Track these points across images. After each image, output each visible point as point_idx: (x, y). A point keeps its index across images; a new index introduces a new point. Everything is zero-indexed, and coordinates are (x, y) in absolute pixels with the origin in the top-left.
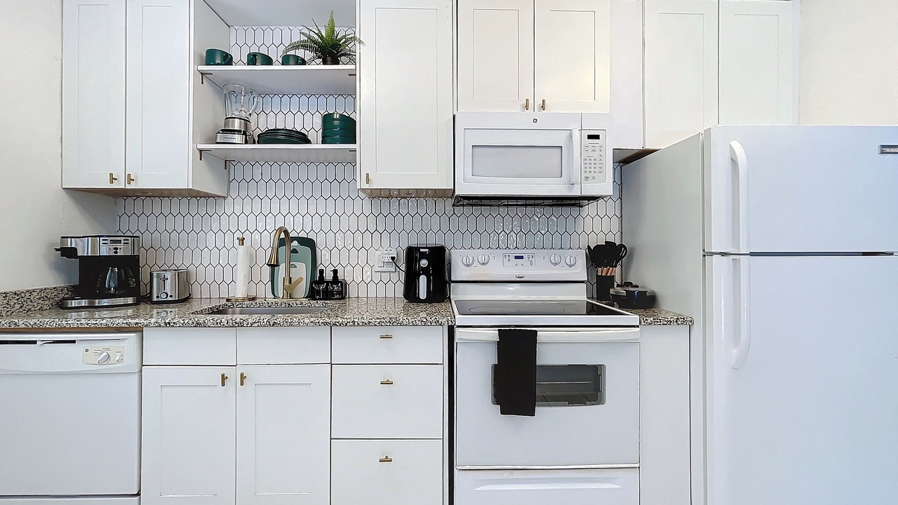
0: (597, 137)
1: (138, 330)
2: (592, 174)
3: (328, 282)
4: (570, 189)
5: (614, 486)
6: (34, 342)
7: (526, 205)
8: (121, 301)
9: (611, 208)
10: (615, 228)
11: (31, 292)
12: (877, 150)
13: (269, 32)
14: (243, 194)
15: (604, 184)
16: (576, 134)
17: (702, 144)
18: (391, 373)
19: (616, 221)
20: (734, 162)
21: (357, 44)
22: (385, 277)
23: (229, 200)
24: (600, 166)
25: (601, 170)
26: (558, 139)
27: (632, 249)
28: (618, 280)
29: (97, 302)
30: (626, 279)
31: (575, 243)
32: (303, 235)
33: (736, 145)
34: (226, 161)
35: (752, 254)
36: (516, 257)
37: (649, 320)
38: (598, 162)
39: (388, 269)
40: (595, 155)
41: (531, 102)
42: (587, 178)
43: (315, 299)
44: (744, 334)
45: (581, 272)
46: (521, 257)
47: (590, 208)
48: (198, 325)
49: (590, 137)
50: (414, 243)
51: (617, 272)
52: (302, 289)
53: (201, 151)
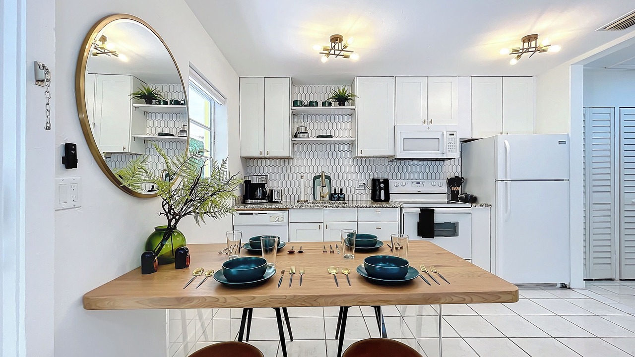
0: (453, 135)
2: (451, 150)
3: (338, 194)
4: (443, 156)
6: (252, 214)
7: (420, 161)
9: (458, 162)
10: (459, 170)
12: (558, 143)
13: (313, 87)
14: (300, 157)
15: (456, 154)
16: (445, 133)
17: (494, 140)
18: (379, 225)
19: (459, 167)
20: (506, 148)
21: (356, 98)
22: (360, 192)
23: (294, 159)
24: (455, 146)
25: (455, 148)
26: (439, 136)
27: (467, 179)
28: (460, 193)
30: (464, 191)
31: (441, 177)
32: (326, 174)
33: (506, 142)
35: (511, 180)
36: (417, 183)
37: (475, 205)
38: (453, 144)
39: (362, 188)
40: (453, 142)
41: (426, 121)
42: (449, 151)
43: (332, 201)
44: (509, 208)
45: (445, 189)
46: (419, 183)
47: (448, 162)
48: (311, 207)
49: (450, 135)
50: (375, 177)
51: (459, 189)
52: (328, 197)
53: (292, 141)
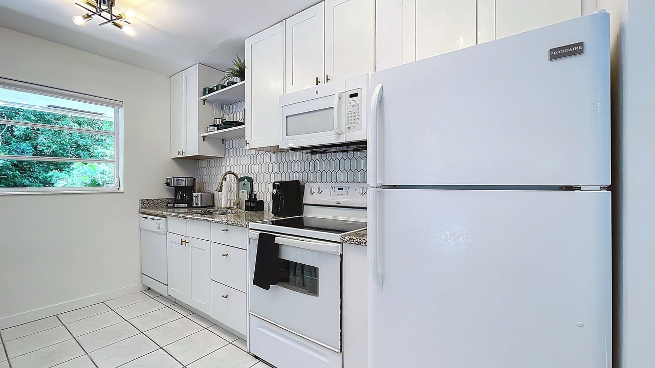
0: (356, 95)
1: (165, 217)
2: (353, 125)
4: (338, 138)
5: (325, 360)
8: (181, 205)
11: (157, 200)
15: (361, 133)
18: (229, 251)
24: (358, 117)
25: (358, 121)
29: (176, 205)
32: (248, 176)
34: (223, 140)
36: (339, 189)
38: (356, 114)
40: (355, 109)
42: (349, 128)
43: (247, 210)
46: (342, 189)
49: (351, 96)
53: (204, 137)
